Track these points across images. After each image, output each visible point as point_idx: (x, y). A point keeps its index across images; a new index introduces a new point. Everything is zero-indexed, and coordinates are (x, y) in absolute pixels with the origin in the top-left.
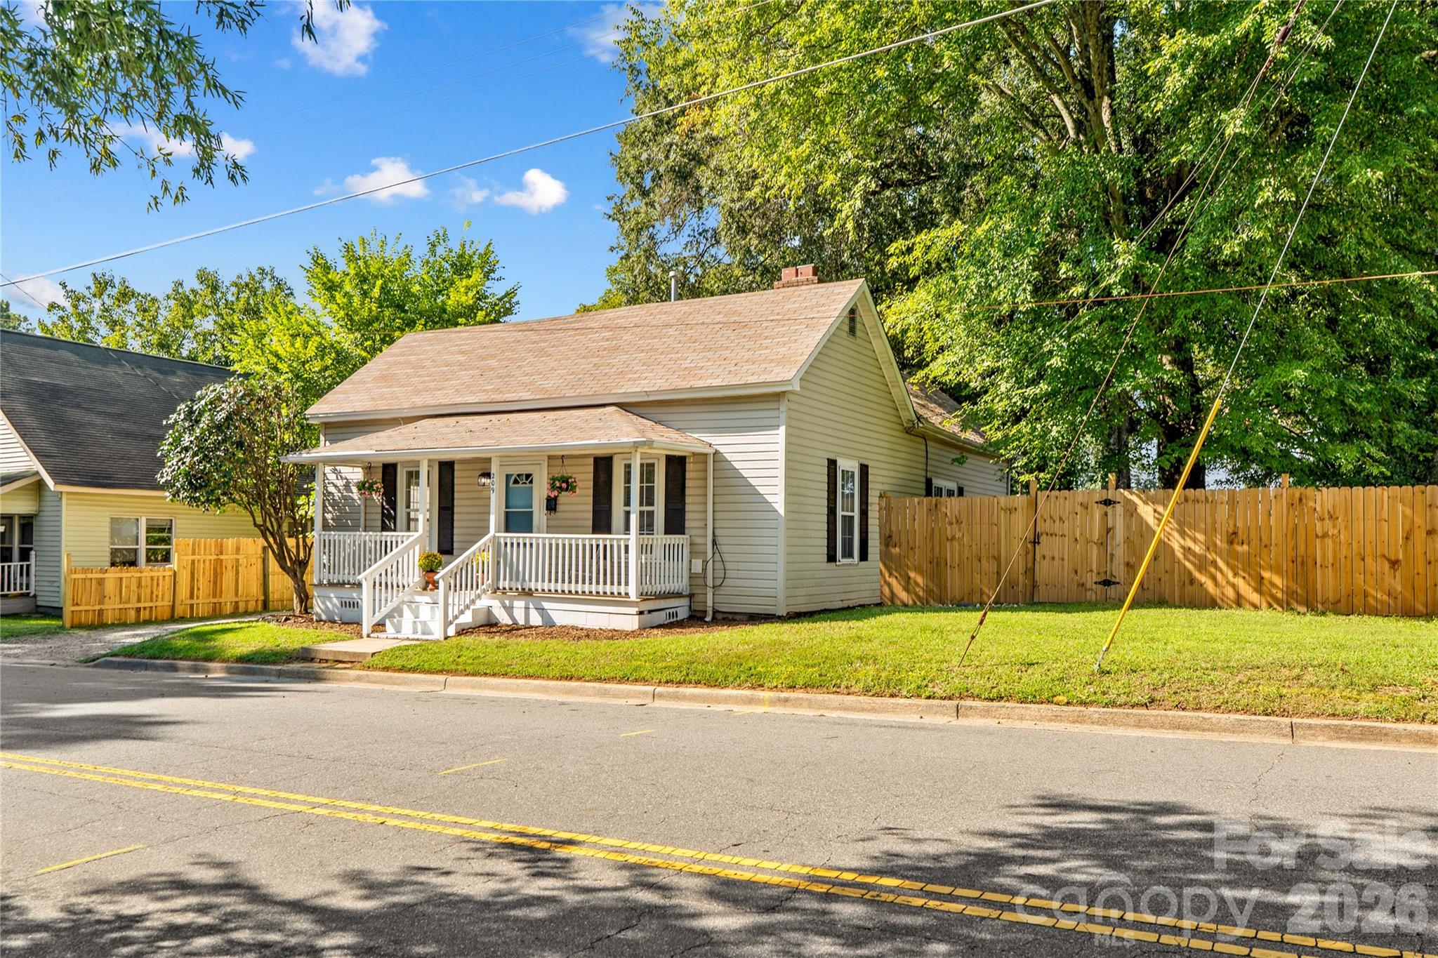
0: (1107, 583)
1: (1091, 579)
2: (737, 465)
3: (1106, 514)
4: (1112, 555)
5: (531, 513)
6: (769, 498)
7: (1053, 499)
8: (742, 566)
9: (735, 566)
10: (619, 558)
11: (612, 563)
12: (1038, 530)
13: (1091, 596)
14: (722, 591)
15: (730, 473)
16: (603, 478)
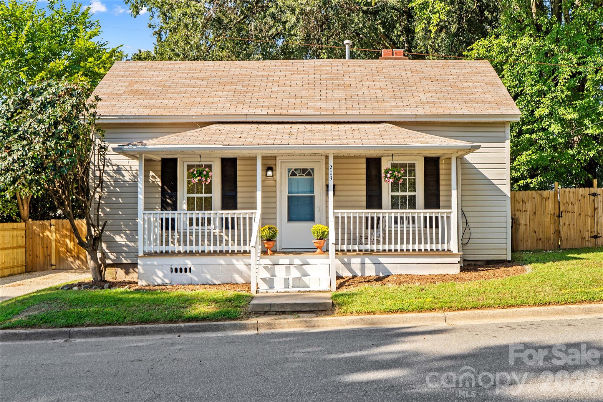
0: (595, 237)
1: (588, 235)
2: (477, 166)
3: (594, 201)
4: (598, 222)
5: (313, 197)
6: (501, 187)
7: (567, 193)
8: (481, 230)
9: (477, 230)
10: (390, 227)
11: (384, 231)
12: (561, 209)
13: (589, 244)
14: (468, 246)
15: (472, 171)
16: (374, 172)
